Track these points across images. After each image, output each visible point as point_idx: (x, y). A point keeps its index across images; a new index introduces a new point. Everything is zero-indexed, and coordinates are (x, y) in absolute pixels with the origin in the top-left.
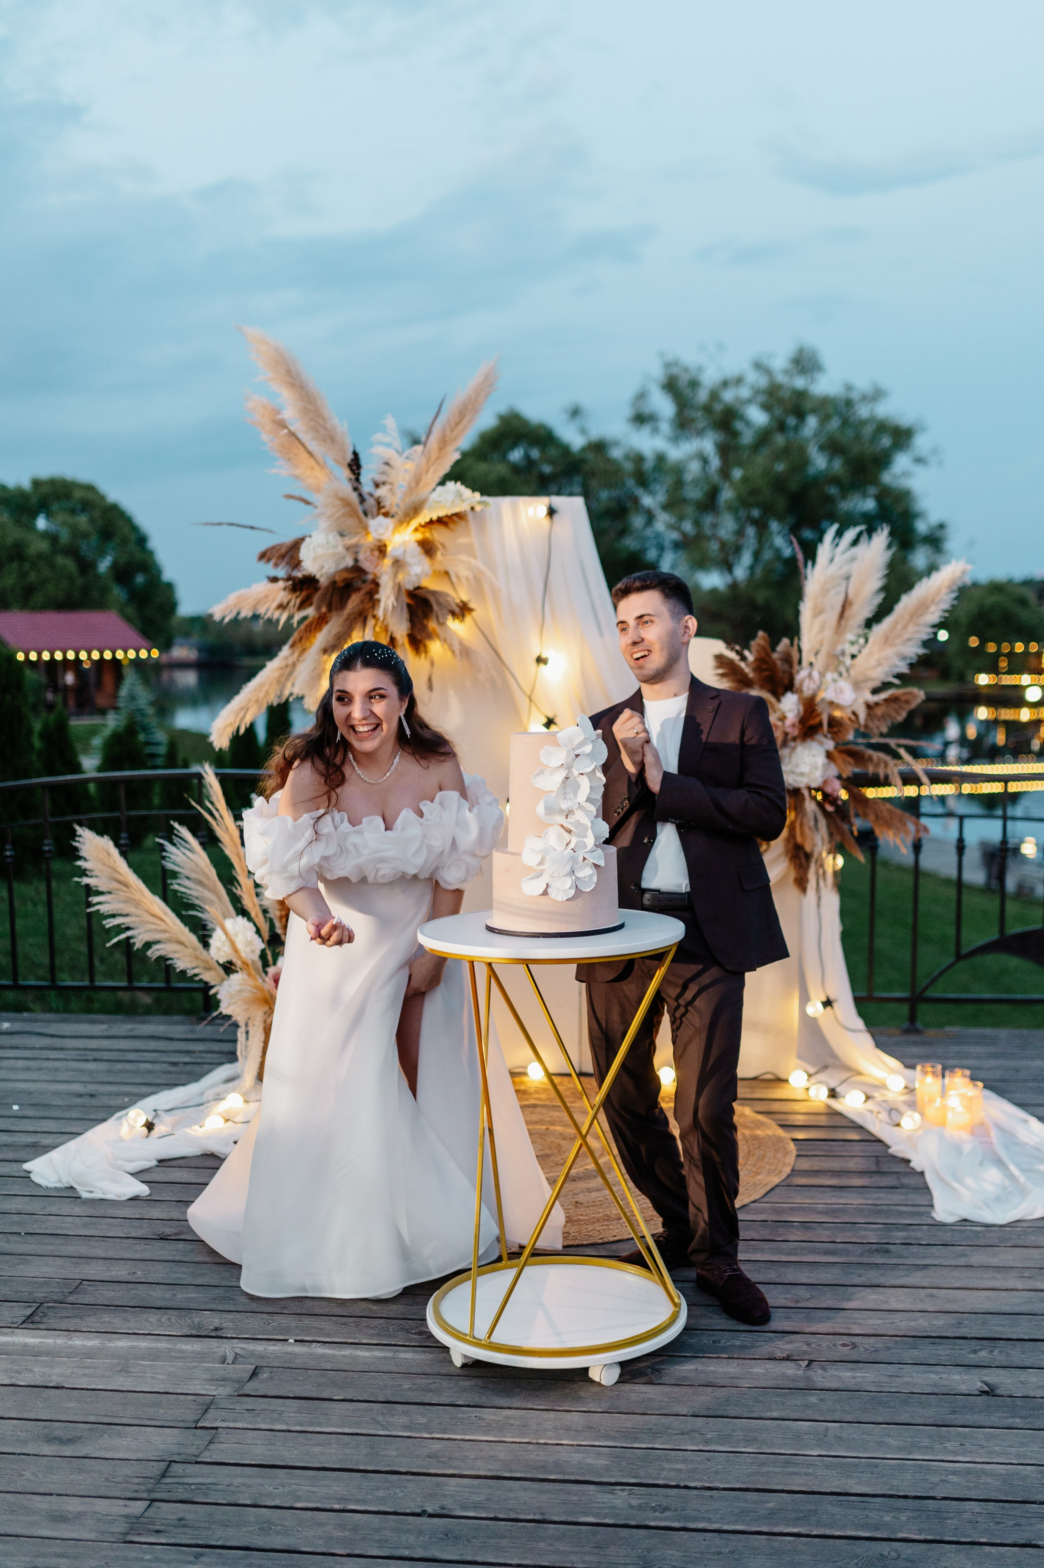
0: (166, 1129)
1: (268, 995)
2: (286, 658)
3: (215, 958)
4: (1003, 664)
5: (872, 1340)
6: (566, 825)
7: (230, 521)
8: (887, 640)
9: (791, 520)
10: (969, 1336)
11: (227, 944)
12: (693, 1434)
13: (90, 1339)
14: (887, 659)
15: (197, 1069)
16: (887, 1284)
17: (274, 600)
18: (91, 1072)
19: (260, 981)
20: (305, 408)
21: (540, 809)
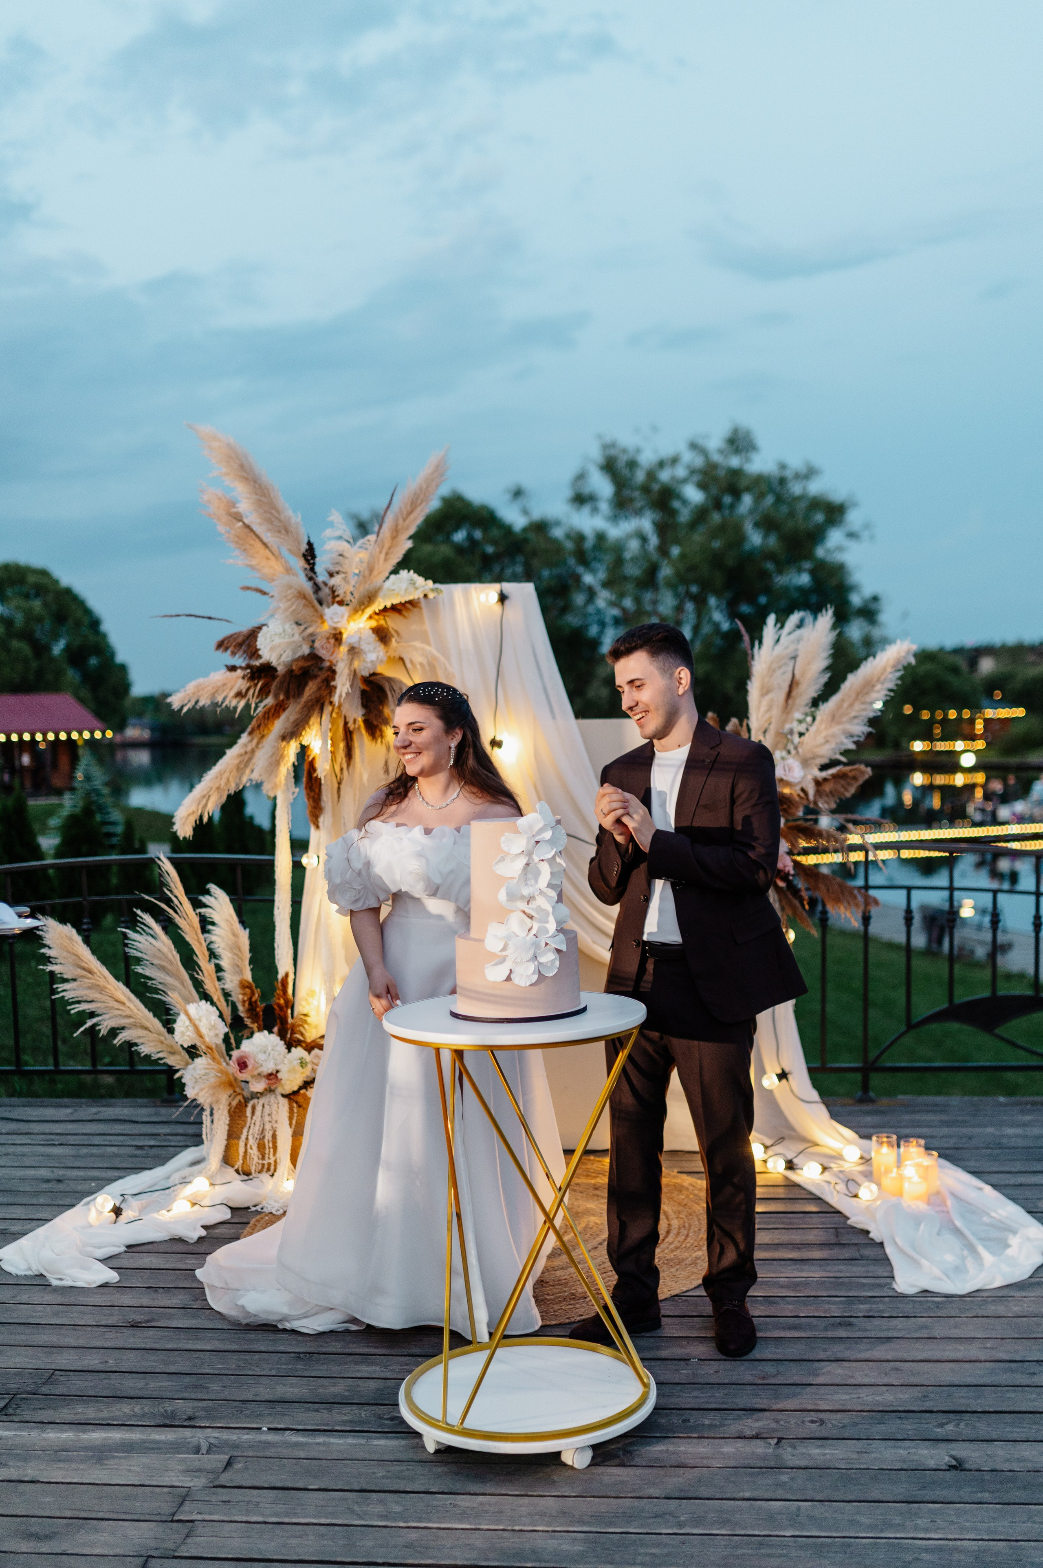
0: (134, 1214)
1: (232, 1079)
2: (245, 745)
3: (180, 1043)
4: (937, 731)
5: (839, 1416)
6: (527, 911)
7: (188, 613)
8: (834, 718)
9: (728, 595)
10: (935, 1409)
11: (191, 1028)
12: (667, 1517)
13: (62, 1431)
14: (833, 736)
15: (163, 1152)
16: (852, 1358)
17: (232, 688)
18: (58, 1157)
19: (224, 1064)
20: (260, 500)
21: (502, 896)
